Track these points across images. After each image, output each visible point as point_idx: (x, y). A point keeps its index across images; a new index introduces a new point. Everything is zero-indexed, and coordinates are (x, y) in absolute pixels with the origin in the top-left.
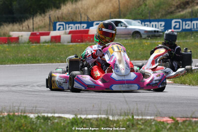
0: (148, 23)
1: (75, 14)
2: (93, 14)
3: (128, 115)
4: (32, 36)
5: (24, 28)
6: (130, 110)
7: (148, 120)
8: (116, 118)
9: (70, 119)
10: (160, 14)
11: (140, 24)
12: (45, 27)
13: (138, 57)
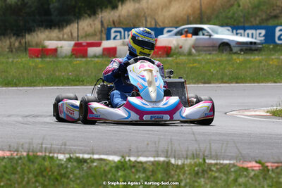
0: (242, 31)
1: (137, 16)
2: (163, 17)
3: (197, 158)
4: (76, 48)
5: (65, 36)
8: (180, 162)
9: (115, 162)
11: (230, 33)
12: (95, 35)
13: (225, 79)
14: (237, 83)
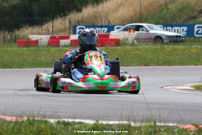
0: (170, 28)
1: (96, 17)
2: (114, 18)
3: (150, 122)
4: (51, 40)
5: (44, 31)
6: (152, 116)
7: (171, 126)
8: (138, 124)
9: (91, 125)
10: (182, 19)
11: (162, 29)
12: (65, 30)
13: (160, 63)
14: (168, 65)
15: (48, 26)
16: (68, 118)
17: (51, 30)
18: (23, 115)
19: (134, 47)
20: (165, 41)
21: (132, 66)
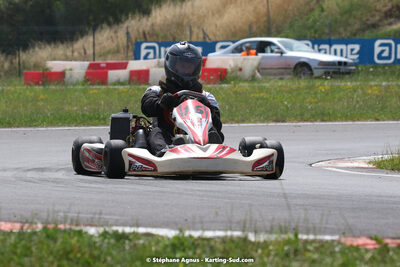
0: (326, 47)
1: (180, 25)
2: (214, 27)
3: (286, 232)
4: (91, 71)
5: (76, 54)
6: (290, 222)
7: (327, 242)
8: (262, 238)
9: (169, 239)
11: (310, 49)
12: (118, 51)
13: (306, 115)
14: (323, 121)
15: (85, 43)
16: (124, 224)
17: (90, 52)
18: (35, 220)
19: (256, 84)
20: (317, 73)
21: (250, 122)
